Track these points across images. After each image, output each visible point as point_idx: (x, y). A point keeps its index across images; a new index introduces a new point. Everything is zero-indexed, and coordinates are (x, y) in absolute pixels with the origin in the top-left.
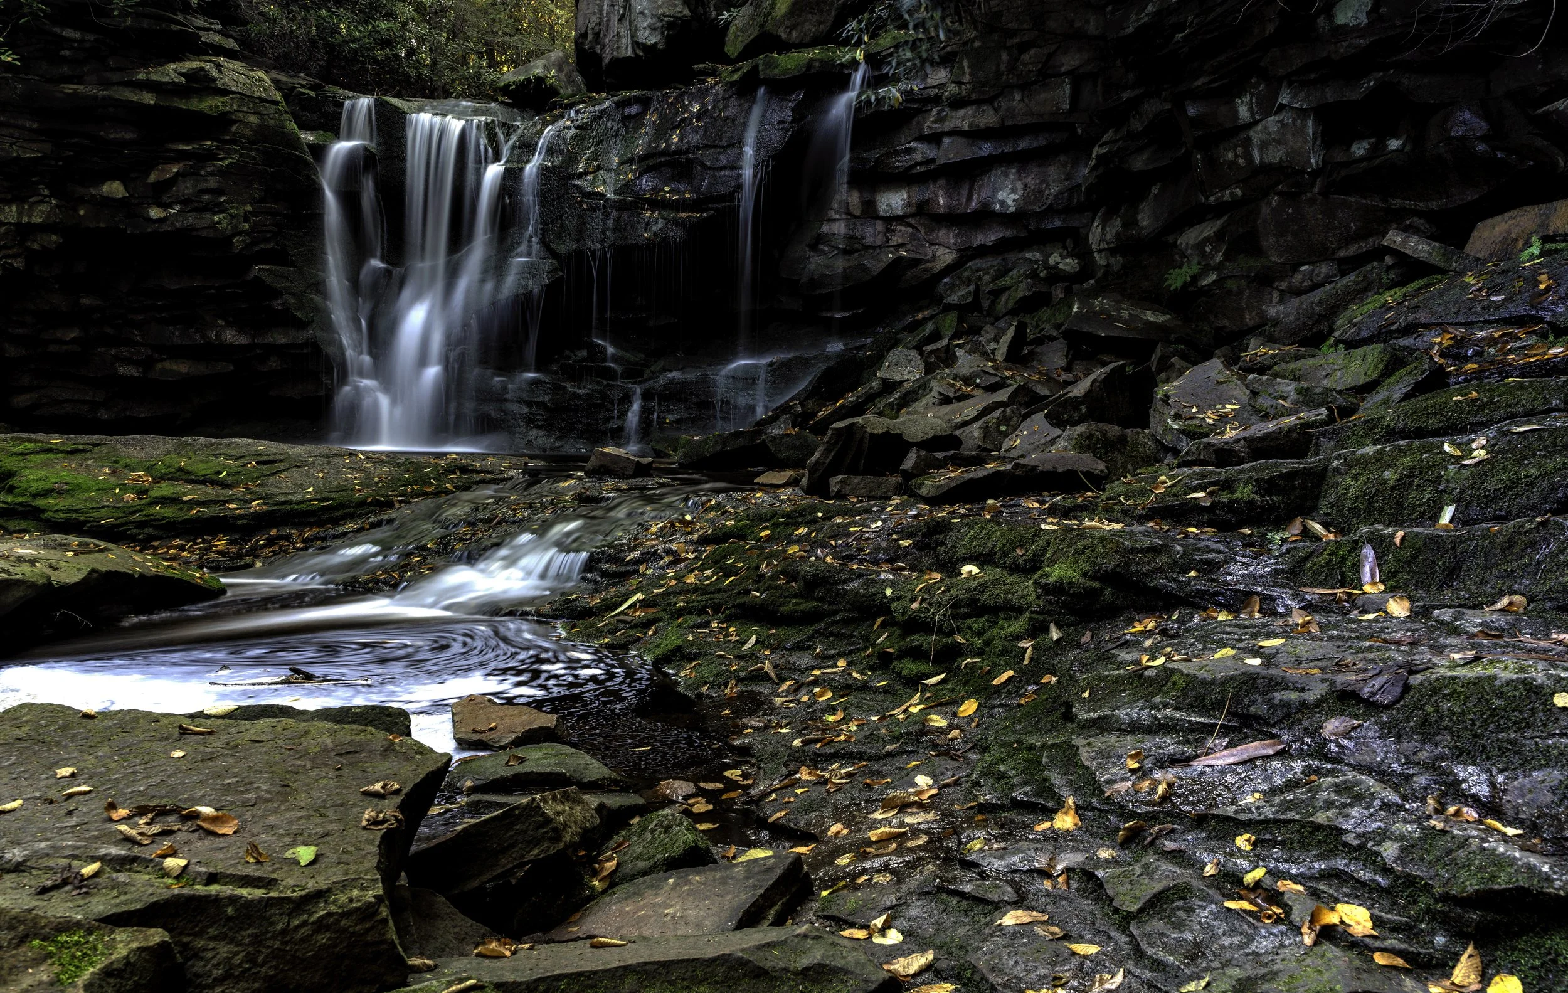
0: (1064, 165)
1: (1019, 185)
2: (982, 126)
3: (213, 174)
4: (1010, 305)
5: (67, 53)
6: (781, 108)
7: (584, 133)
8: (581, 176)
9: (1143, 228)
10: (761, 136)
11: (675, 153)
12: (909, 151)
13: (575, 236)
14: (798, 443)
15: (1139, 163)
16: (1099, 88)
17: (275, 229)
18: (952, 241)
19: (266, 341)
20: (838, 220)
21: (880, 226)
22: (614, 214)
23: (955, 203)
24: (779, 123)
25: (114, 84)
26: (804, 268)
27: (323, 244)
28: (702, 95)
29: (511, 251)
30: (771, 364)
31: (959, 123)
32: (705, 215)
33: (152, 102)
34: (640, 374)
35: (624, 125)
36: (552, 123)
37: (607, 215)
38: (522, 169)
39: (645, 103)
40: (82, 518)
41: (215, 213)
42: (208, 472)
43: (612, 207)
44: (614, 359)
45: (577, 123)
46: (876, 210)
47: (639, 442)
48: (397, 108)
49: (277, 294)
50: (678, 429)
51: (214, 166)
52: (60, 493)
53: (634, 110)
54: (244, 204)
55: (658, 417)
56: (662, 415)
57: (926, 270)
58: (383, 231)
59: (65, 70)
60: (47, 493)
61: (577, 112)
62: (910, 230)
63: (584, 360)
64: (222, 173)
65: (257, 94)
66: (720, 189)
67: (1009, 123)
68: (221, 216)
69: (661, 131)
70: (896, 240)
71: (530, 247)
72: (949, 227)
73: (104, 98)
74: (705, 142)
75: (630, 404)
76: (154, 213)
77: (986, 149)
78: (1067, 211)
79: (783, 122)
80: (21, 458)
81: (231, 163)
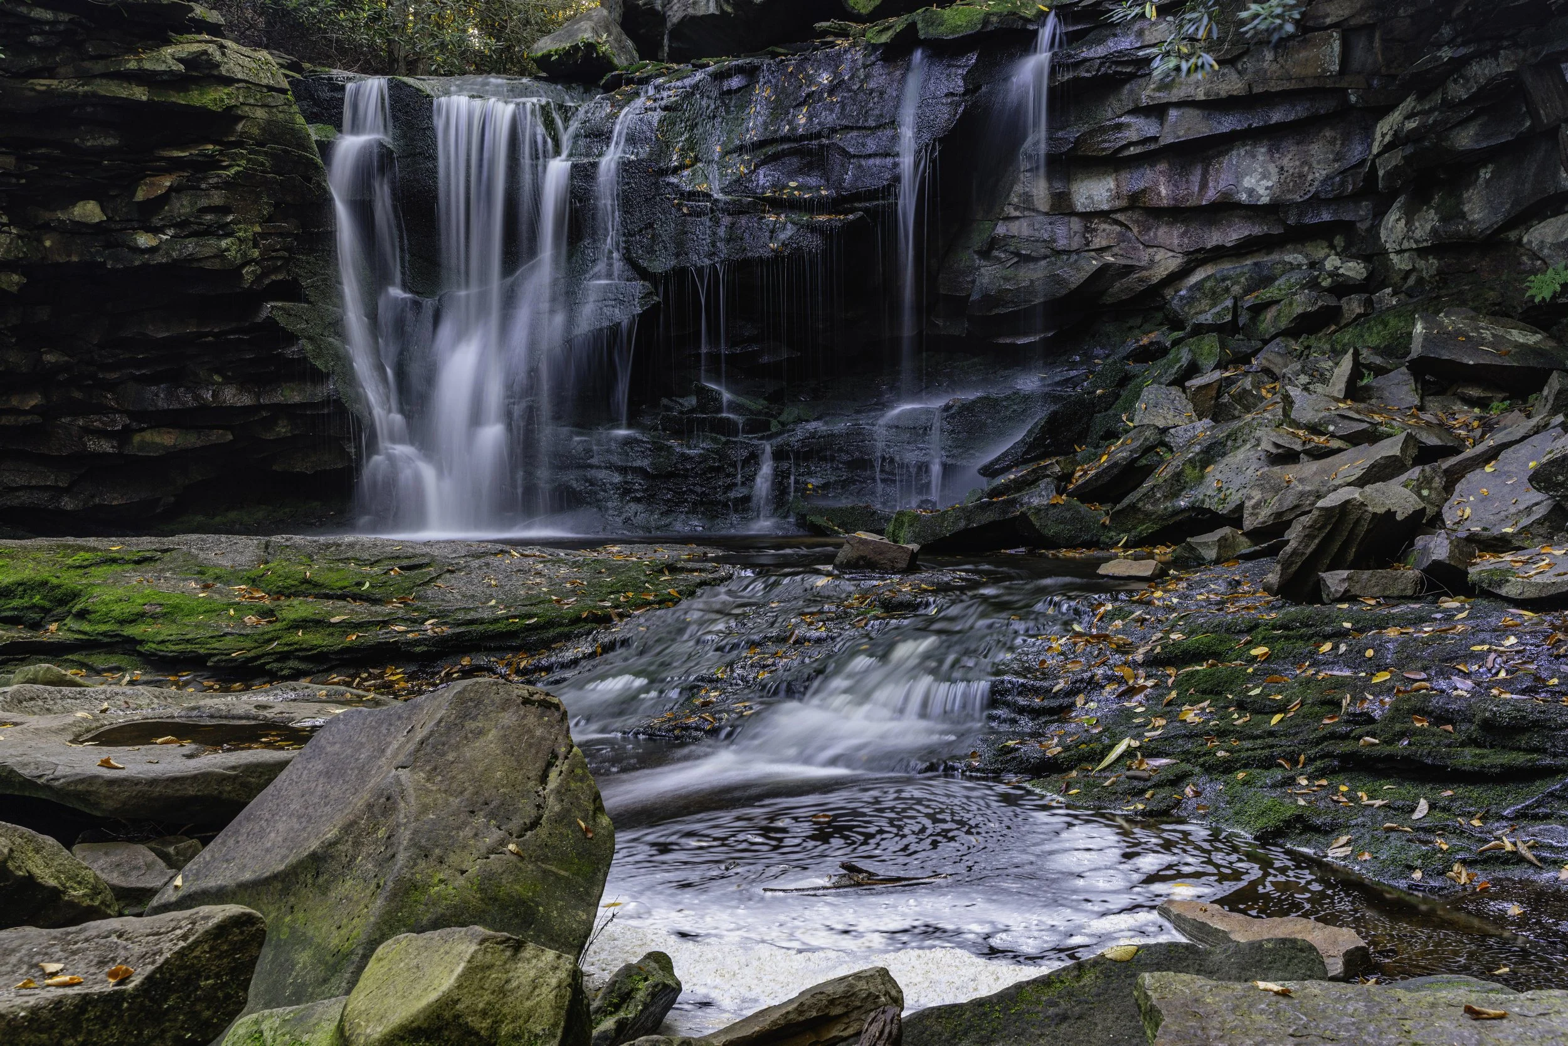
0: (1332, 142)
1: (1273, 169)
2: (1223, 94)
3: (216, 187)
4: (1283, 324)
5: (37, 39)
6: (949, 75)
7: (673, 114)
8: (675, 171)
9: (1472, 223)
10: (923, 113)
11: (802, 138)
12: (1119, 127)
13: (672, 247)
14: (1068, 515)
15: (1465, 139)
16: (1377, 43)
17: (286, 254)
18: (1176, 242)
19: (275, 400)
20: (1017, 218)
21: (1076, 224)
22: (726, 220)
23: (1182, 193)
24: (946, 95)
25: (95, 77)
26: (973, 282)
27: (337, 271)
28: (834, 62)
29: (586, 272)
30: (947, 408)
31: (1191, 90)
32: (851, 217)
33: (144, 98)
34: (766, 426)
35: (723, 102)
36: (628, 102)
37: (717, 222)
38: (595, 165)
39: (751, 73)
40: (202, 651)
41: (220, 237)
42: (346, 583)
43: (723, 211)
44: (733, 407)
45: (663, 103)
46: (1071, 205)
47: (772, 516)
48: (418, 90)
49: (291, 338)
50: (825, 496)
51: (219, 176)
52: (154, 617)
53: (735, 82)
54: (252, 224)
55: (797, 482)
56: (802, 479)
57: (1141, 280)
58: (402, 250)
59: (34, 60)
60: (138, 618)
61: (658, 88)
62: (1118, 228)
63: (692, 410)
64: (228, 185)
65: (265, 82)
66: (870, 183)
67: (1258, 89)
68: (229, 240)
69: (779, 109)
70: (1098, 242)
71: (611, 265)
72: (1171, 224)
73: (85, 94)
74: (844, 122)
75: (758, 464)
76: (144, 240)
77: (1227, 124)
78: (1339, 200)
79: (952, 94)
80: (81, 572)
81: (238, 173)
